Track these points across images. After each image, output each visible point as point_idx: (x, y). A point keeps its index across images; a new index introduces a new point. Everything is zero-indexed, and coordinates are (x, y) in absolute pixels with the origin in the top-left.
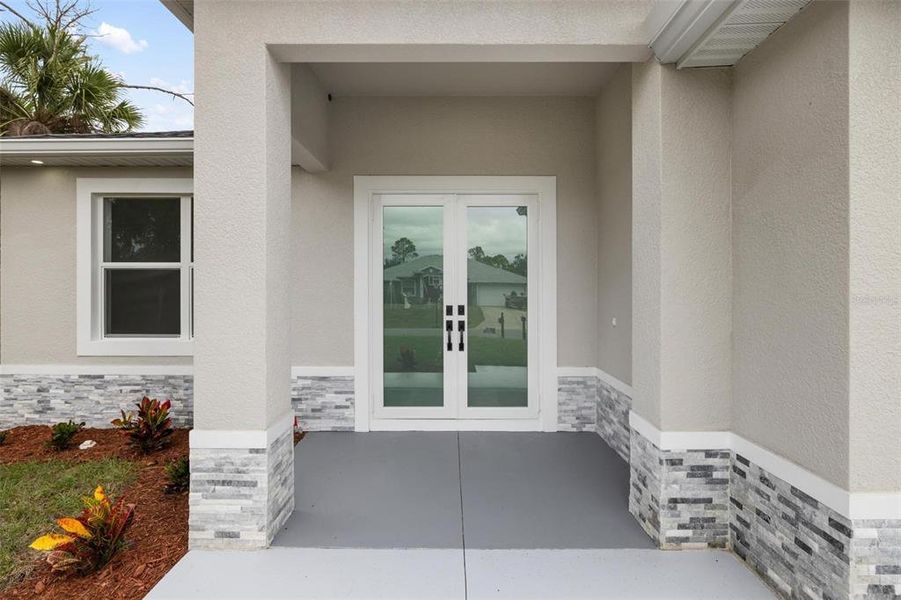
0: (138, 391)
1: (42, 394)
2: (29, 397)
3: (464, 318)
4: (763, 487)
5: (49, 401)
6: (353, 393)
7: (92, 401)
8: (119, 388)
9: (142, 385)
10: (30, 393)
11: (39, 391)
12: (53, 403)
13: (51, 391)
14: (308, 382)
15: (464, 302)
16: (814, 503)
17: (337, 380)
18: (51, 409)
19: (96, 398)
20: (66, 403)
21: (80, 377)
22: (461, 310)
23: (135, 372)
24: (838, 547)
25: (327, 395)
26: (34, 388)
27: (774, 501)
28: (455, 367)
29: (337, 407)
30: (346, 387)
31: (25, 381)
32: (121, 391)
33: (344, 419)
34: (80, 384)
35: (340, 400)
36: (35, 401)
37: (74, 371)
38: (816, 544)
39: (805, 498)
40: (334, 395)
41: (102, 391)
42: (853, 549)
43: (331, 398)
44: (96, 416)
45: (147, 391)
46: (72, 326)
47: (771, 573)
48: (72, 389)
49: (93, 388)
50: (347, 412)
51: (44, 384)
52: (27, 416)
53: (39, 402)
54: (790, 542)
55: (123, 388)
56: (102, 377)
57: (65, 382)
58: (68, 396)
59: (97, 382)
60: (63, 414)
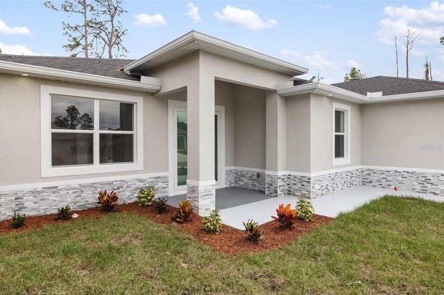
0: (77, 192)
1: (19, 200)
2: (10, 203)
4: (295, 179)
5: (23, 204)
6: (168, 182)
7: (51, 200)
8: (66, 192)
9: (79, 189)
10: (11, 201)
11: (16, 199)
12: (26, 204)
13: (24, 198)
14: (152, 180)
16: (305, 177)
17: (163, 177)
18: (24, 208)
19: (53, 198)
20: (35, 203)
21: (43, 188)
23: (75, 183)
24: (309, 182)
25: (160, 184)
26: (13, 198)
27: (297, 180)
29: (163, 188)
30: (165, 180)
31: (7, 194)
32: (68, 193)
33: (166, 192)
34: (44, 192)
35: (164, 185)
36: (14, 205)
37: (39, 186)
38: (305, 184)
39: (303, 177)
40: (162, 184)
41: (57, 194)
42: (311, 181)
43: (161, 185)
44: (53, 207)
45: (82, 191)
47: (297, 194)
48: (39, 196)
49: (51, 193)
50: (166, 189)
51: (20, 195)
52: (8, 214)
53: (17, 205)
54: (300, 186)
55: (68, 191)
56: (57, 187)
57: (34, 193)
58: (35, 200)
59: (53, 190)
60: (33, 209)
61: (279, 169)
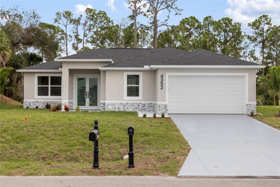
0: (43, 103)
2: (28, 104)
3: (89, 94)
6: (73, 104)
7: (37, 105)
8: (40, 103)
12: (31, 105)
15: (89, 91)
22: (88, 93)
23: (43, 101)
28: (87, 100)
29: (71, 106)
37: (34, 101)
40: (71, 104)
45: (45, 103)
46: (34, 94)
49: (37, 103)
51: (30, 102)
56: (38, 101)
57: (33, 102)
60: (33, 107)
61: (101, 100)
